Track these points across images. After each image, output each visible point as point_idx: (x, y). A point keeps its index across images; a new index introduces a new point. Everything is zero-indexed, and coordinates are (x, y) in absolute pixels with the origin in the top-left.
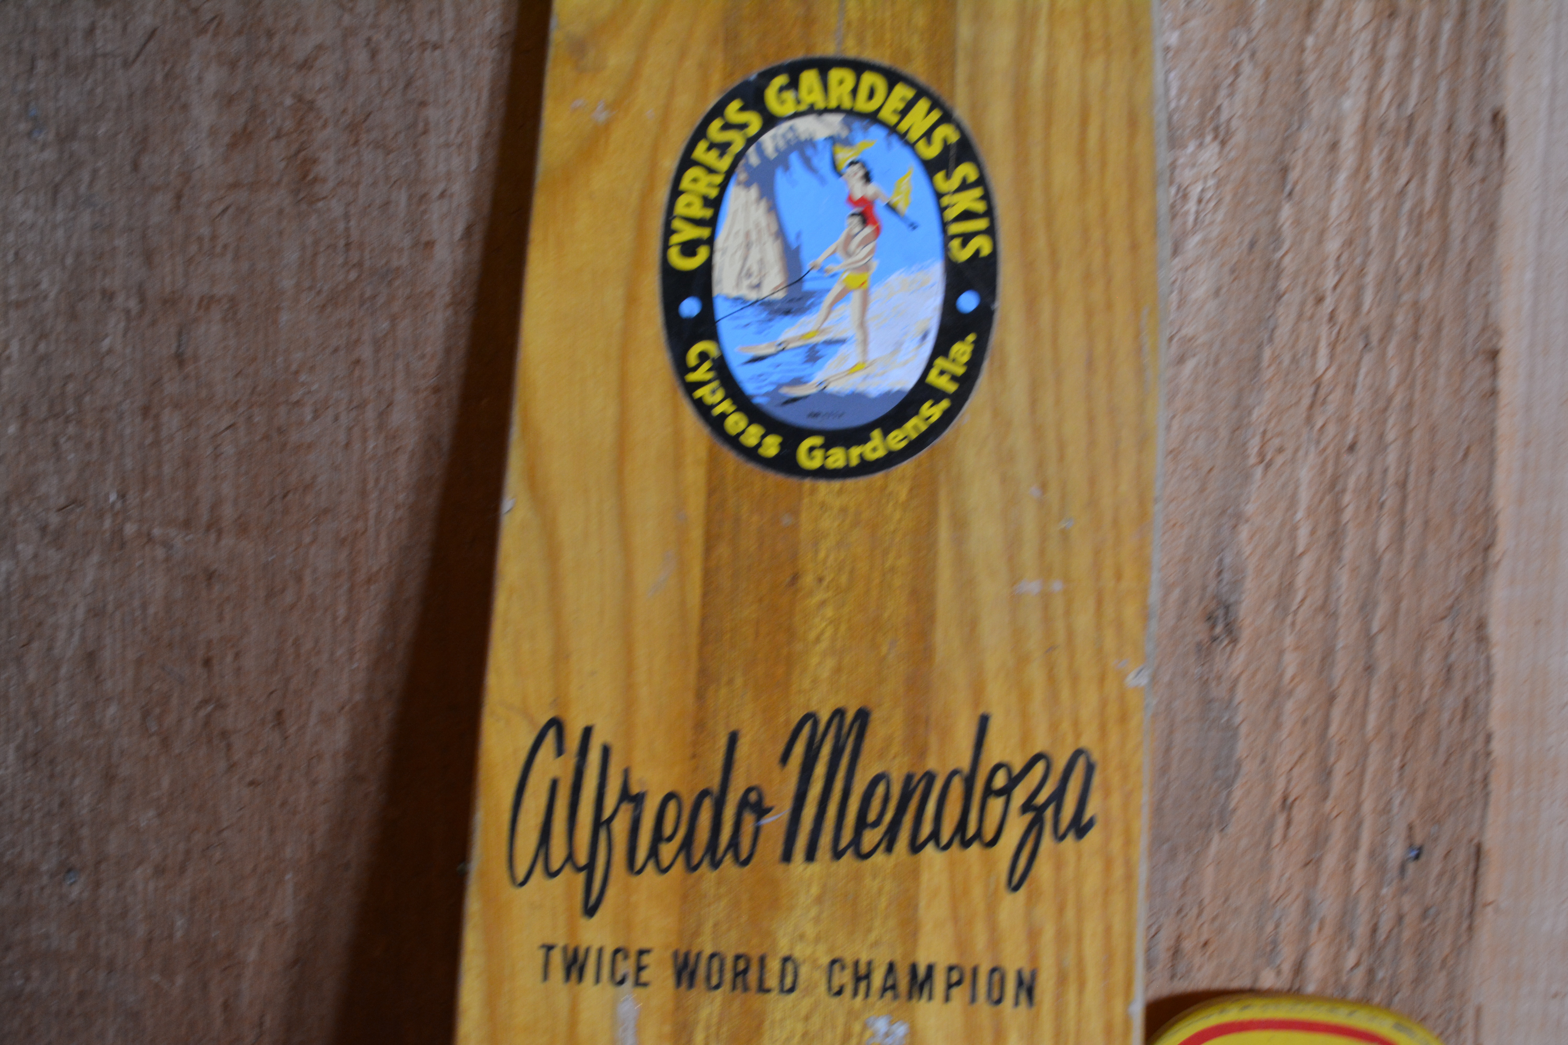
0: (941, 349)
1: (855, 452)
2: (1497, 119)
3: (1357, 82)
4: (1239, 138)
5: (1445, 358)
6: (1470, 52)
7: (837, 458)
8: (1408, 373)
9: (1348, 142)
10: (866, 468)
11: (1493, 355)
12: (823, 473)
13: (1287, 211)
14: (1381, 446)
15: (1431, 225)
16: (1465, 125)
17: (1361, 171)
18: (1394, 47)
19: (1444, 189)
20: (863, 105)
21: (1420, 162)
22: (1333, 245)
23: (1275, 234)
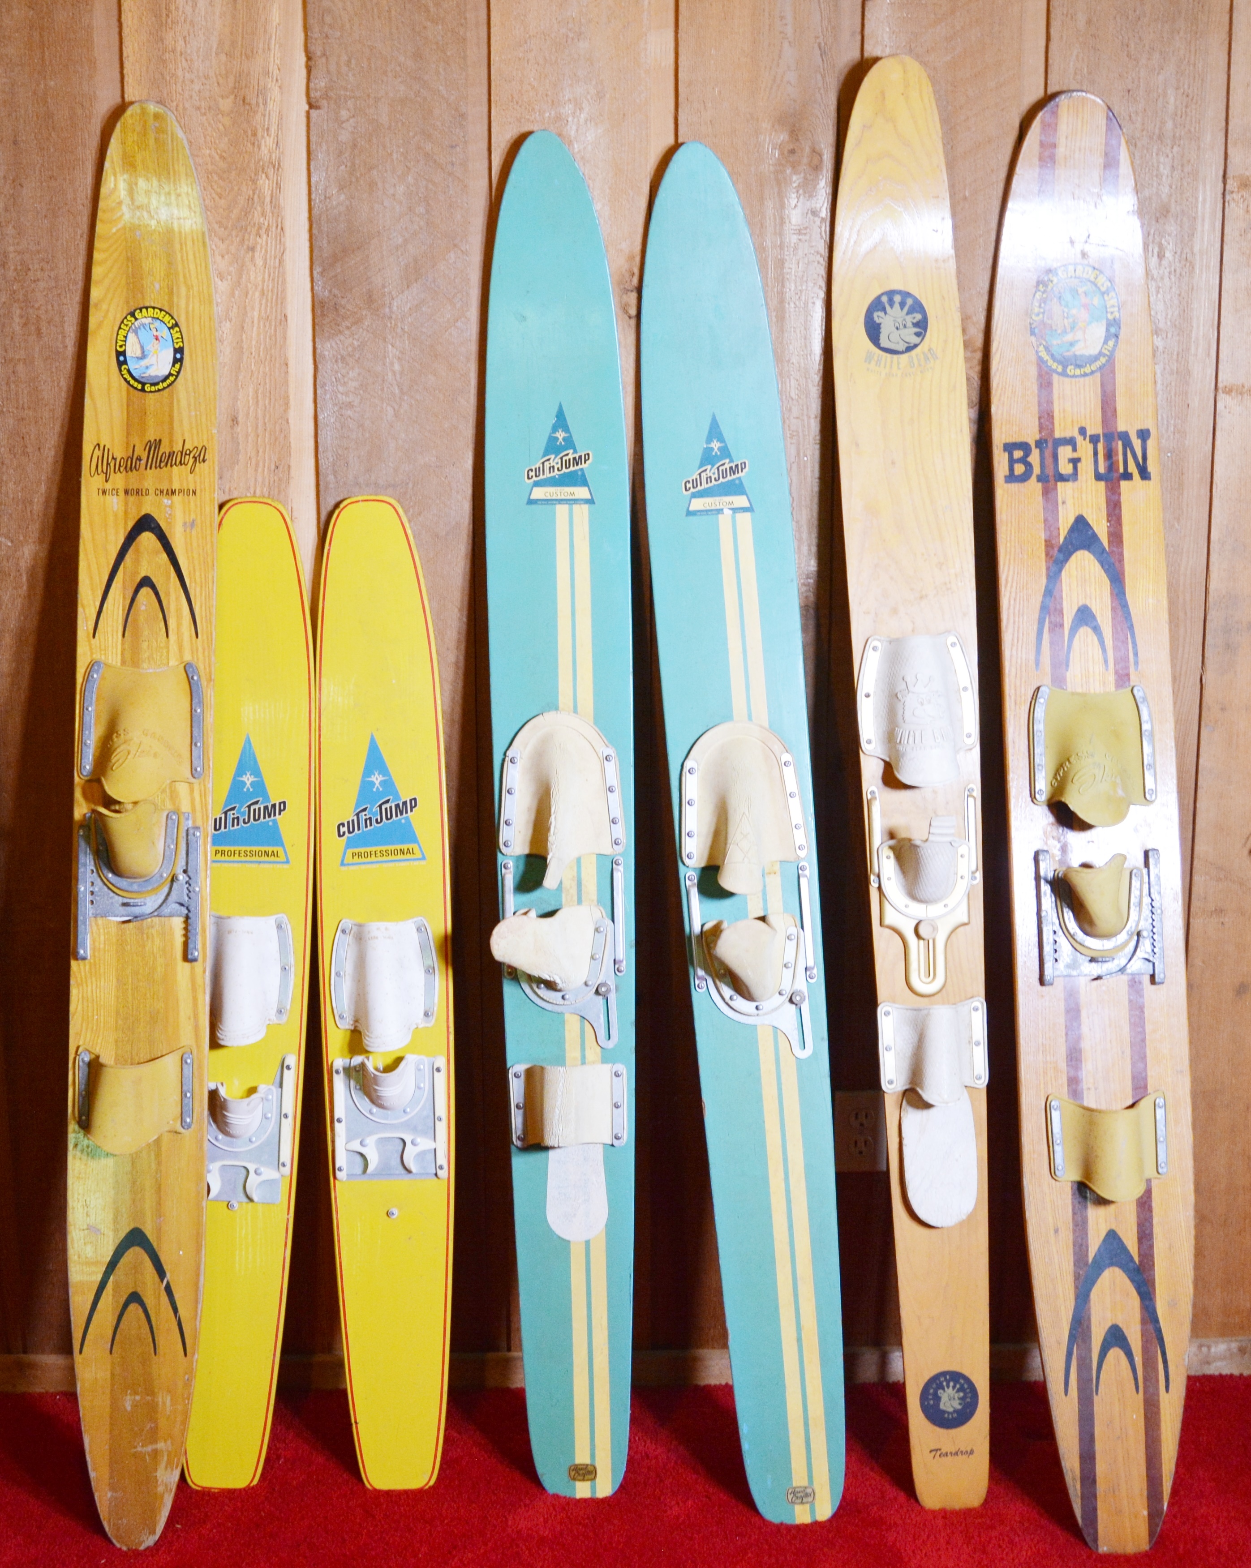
0: (173, 365)
1: (157, 387)
2: (285, 316)
3: (257, 309)
4: (234, 321)
5: (277, 365)
6: (279, 302)
7: (153, 389)
8: (270, 369)
9: (256, 321)
10: (159, 390)
11: (287, 365)
12: (151, 392)
13: (244, 336)
14: (265, 383)
15: (273, 338)
16: (279, 317)
17: (259, 327)
18: (264, 302)
19: (275, 330)
20: (155, 316)
21: (270, 325)
22: (254, 343)
23: (242, 341)
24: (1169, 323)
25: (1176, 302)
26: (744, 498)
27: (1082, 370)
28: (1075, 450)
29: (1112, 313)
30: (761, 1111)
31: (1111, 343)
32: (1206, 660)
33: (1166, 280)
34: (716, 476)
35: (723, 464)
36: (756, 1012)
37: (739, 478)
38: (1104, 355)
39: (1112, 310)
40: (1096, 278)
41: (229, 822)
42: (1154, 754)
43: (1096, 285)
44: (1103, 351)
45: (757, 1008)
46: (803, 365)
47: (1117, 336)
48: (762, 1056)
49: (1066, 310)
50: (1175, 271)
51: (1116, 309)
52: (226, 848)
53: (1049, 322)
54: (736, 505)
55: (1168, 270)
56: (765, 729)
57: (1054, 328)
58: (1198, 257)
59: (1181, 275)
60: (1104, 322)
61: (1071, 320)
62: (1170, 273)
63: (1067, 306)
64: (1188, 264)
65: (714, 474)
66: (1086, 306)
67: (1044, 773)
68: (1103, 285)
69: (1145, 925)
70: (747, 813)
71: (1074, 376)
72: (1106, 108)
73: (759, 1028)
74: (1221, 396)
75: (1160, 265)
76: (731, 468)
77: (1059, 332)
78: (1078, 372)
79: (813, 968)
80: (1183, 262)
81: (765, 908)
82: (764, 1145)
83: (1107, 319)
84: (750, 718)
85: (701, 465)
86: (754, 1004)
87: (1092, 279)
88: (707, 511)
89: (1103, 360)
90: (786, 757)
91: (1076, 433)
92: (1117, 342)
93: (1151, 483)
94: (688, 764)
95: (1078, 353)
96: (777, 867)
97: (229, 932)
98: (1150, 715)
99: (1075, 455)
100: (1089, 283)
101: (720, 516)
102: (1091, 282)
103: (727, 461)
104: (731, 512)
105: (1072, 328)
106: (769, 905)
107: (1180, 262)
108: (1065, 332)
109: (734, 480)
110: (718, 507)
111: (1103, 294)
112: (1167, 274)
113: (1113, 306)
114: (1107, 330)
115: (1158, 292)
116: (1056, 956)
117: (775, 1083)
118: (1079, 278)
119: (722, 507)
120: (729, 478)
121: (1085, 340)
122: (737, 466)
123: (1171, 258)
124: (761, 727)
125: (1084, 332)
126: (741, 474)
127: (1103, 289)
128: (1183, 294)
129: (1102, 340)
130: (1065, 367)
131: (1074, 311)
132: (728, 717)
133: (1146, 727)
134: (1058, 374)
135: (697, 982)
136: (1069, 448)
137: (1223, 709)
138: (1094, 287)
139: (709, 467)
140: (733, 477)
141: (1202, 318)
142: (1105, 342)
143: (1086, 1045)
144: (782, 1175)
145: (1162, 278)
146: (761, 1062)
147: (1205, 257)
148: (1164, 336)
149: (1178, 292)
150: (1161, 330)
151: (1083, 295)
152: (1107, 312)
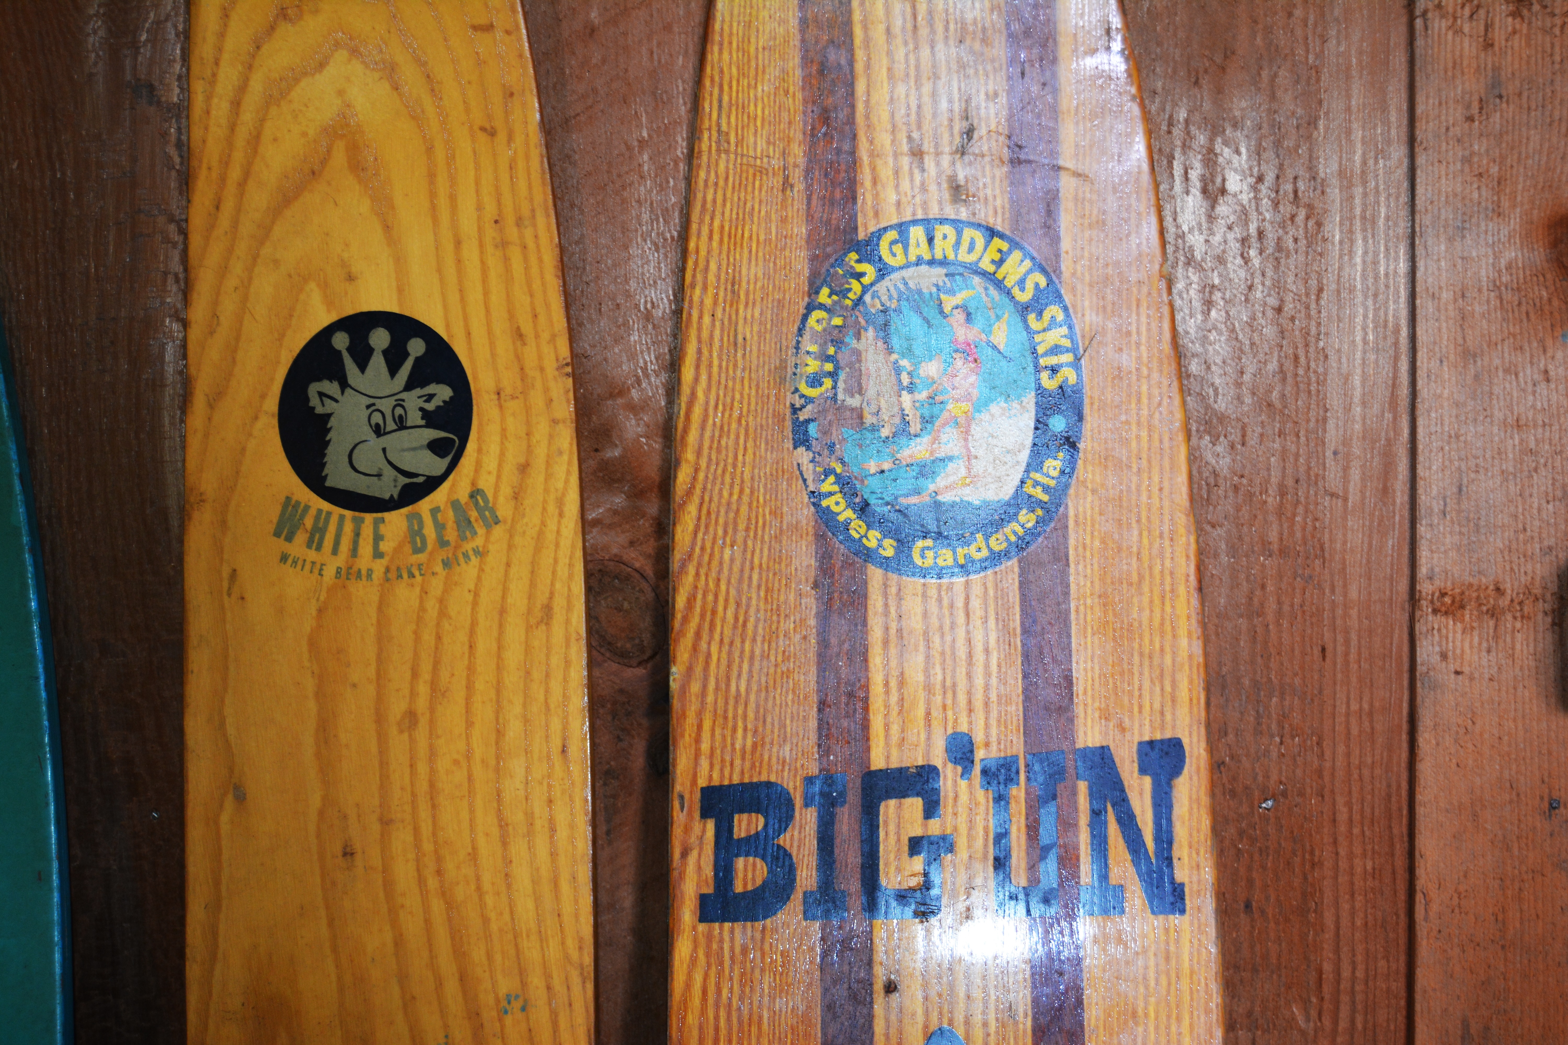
24: (1248, 400)
25: (1269, 331)
27: (960, 552)
28: (931, 809)
29: (1054, 370)
31: (1053, 465)
33: (1235, 263)
38: (1033, 503)
39: (1053, 360)
40: (999, 263)
43: (999, 284)
44: (1029, 489)
47: (1070, 443)
49: (904, 363)
50: (1261, 234)
51: (1067, 358)
53: (854, 402)
55: (1238, 232)
57: (869, 419)
58: (1335, 193)
59: (1279, 247)
60: (1030, 399)
61: (923, 395)
62: (1244, 241)
63: (908, 352)
64: (1302, 214)
66: (968, 352)
68: (1021, 283)
71: (935, 571)
74: (1427, 621)
75: (1211, 218)
77: (885, 432)
78: (946, 557)
80: (1286, 209)
83: (1039, 387)
87: (986, 265)
89: (1027, 518)
91: (938, 758)
92: (1072, 462)
93: (1186, 917)
95: (944, 499)
99: (935, 827)
100: (976, 280)
102: (984, 274)
105: (927, 421)
107: (1276, 204)
108: (903, 430)
111: (1024, 310)
112: (1234, 247)
113: (1056, 350)
114: (1040, 425)
115: (1209, 304)
118: (944, 262)
121: (970, 457)
123: (1245, 198)
125: (966, 433)
127: (1024, 297)
128: (1289, 307)
129: (1024, 456)
130: (903, 545)
131: (931, 369)
134: (885, 563)
136: (914, 805)
138: (993, 292)
141: (1357, 380)
142: (1035, 463)
145: (1221, 260)
147: (1358, 191)
148: (1235, 436)
149: (1273, 301)
150: (1222, 418)
151: (960, 316)
152: (1038, 369)
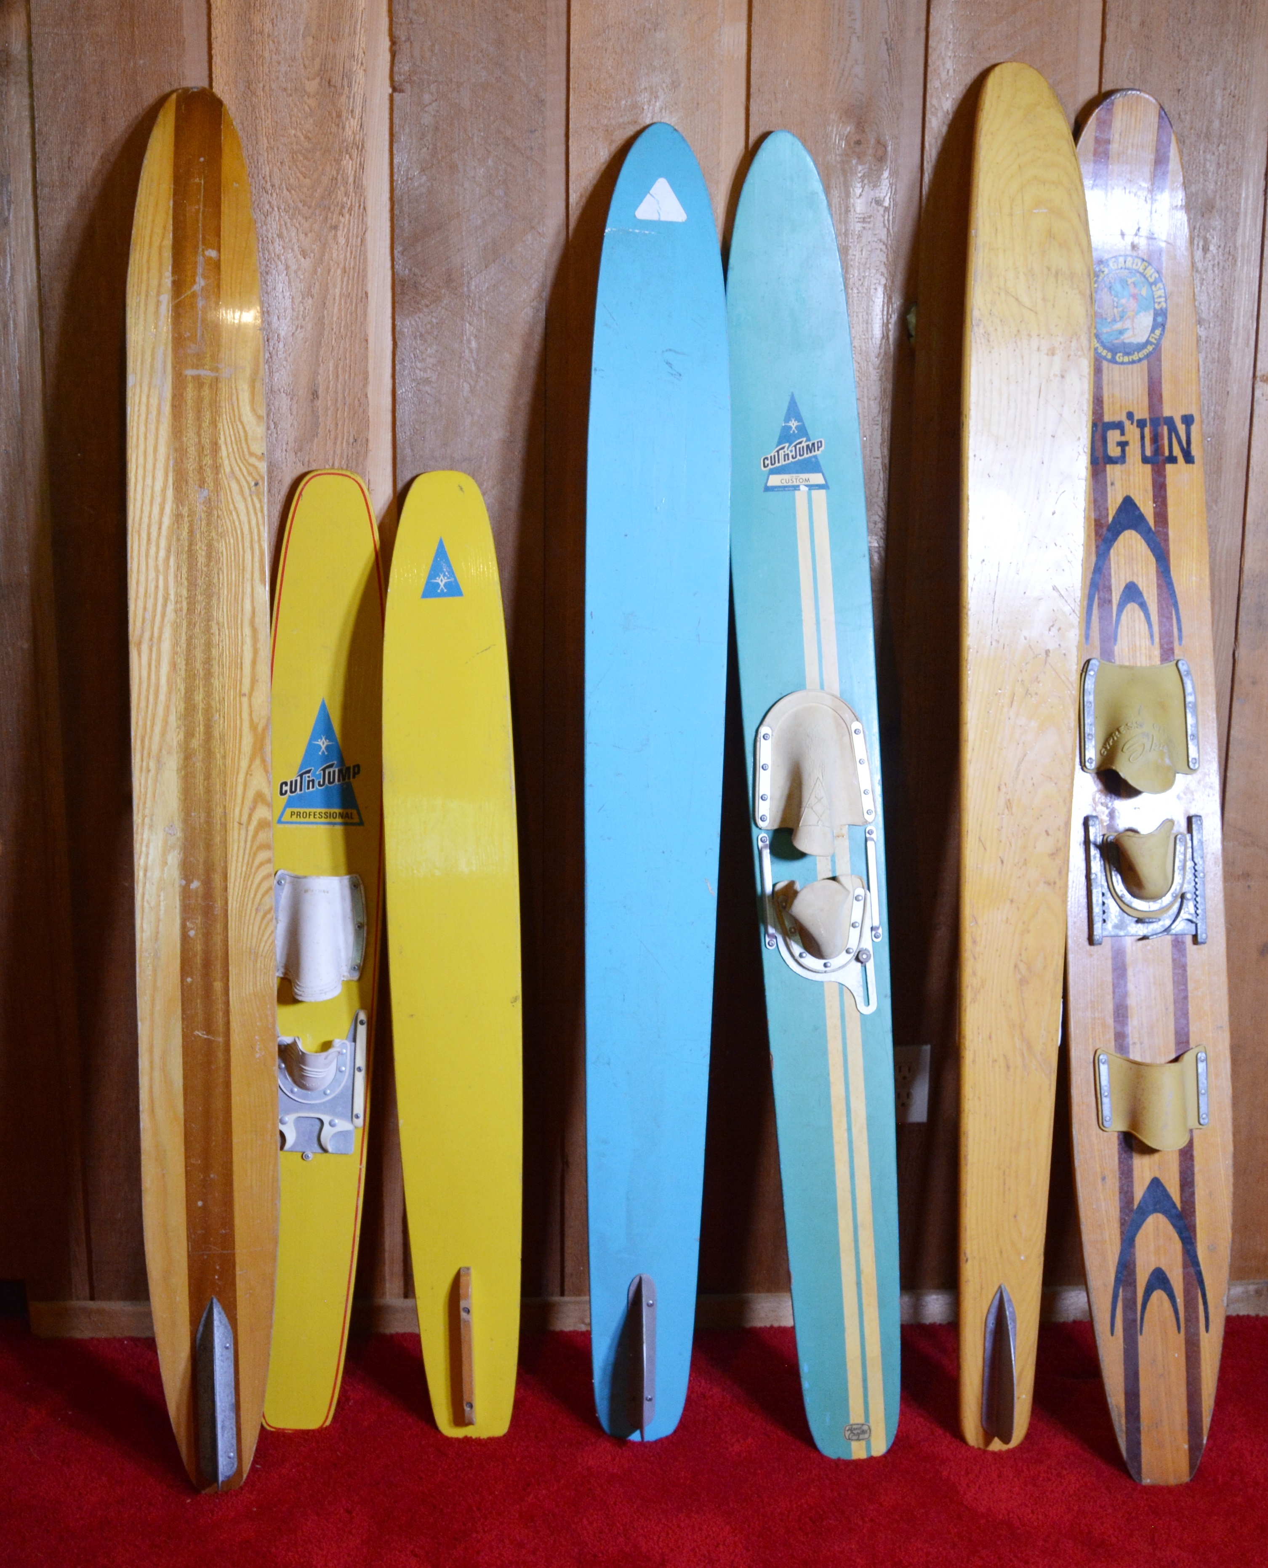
2: (366, 293)
3: (339, 286)
4: (316, 297)
5: (358, 341)
6: (360, 279)
8: (350, 344)
9: (337, 298)
11: (367, 341)
13: (326, 312)
14: (346, 359)
15: (354, 315)
16: (360, 295)
17: (340, 304)
18: (345, 279)
19: (356, 307)
21: (351, 302)
22: (335, 319)
23: (324, 316)
24: (1212, 314)
25: (1219, 293)
26: (820, 475)
27: (1131, 357)
28: (1123, 433)
29: (1159, 303)
30: (826, 1065)
31: (1158, 332)
32: (1239, 636)
33: (1210, 272)
34: (794, 453)
35: (800, 443)
36: (824, 969)
37: (815, 457)
38: (1151, 343)
39: (1159, 300)
40: (1145, 269)
41: (305, 784)
42: (1196, 725)
43: (1145, 277)
44: (1151, 339)
45: (825, 965)
46: (864, 348)
47: (1163, 325)
48: (828, 1011)
49: (1115, 299)
50: (1218, 263)
51: (1163, 299)
52: (302, 810)
53: (1099, 311)
54: (812, 482)
55: (1212, 262)
56: (837, 697)
57: (1104, 316)
58: (1240, 251)
59: (1223, 268)
60: (1152, 312)
61: (1120, 309)
62: (1213, 266)
63: (1116, 296)
64: (1231, 258)
65: (791, 451)
66: (1134, 296)
67: (1093, 743)
68: (1151, 276)
69: (1188, 888)
70: (821, 778)
71: (1122, 363)
72: (1158, 107)
73: (826, 986)
74: (1259, 384)
75: (1204, 258)
76: (808, 446)
77: (1109, 320)
78: (1126, 359)
79: (878, 928)
80: (1226, 256)
81: (833, 869)
82: (828, 1097)
83: (1155, 309)
84: (822, 687)
85: (779, 443)
86: (823, 961)
87: (1141, 270)
88: (785, 487)
89: (1150, 348)
90: (856, 725)
91: (1124, 418)
92: (1163, 330)
93: (1195, 466)
94: (763, 730)
95: (1126, 341)
96: (845, 830)
97: (306, 891)
98: (1193, 688)
99: (1123, 439)
100: (1138, 275)
101: (797, 492)
102: (1140, 273)
103: (804, 439)
104: (807, 489)
105: (1122, 317)
106: (837, 867)
107: (1223, 254)
108: (1114, 321)
109: (810, 458)
110: (795, 484)
111: (1151, 284)
112: (1210, 267)
113: (1160, 297)
114: (1155, 320)
115: (1202, 284)
116: (1105, 916)
117: (840, 1037)
118: (1128, 269)
119: (798, 483)
120: (806, 456)
121: (1133, 329)
122: (813, 444)
123: (1215, 252)
124: (833, 695)
125: (1133, 321)
126: (817, 453)
127: (1151, 280)
128: (1225, 286)
129: (1150, 329)
131: (1123, 301)
132: (800, 686)
133: (1190, 699)
134: (1109, 361)
135: (767, 940)
136: (1118, 432)
137: (1254, 683)
138: (1143, 279)
139: (787, 445)
140: (810, 455)
141: (1242, 309)
142: (1153, 331)
143: (1132, 1002)
144: (844, 1125)
145: (1206, 271)
146: (827, 1017)
147: (1246, 251)
148: (1207, 326)
149: (1221, 284)
150: (1204, 320)
151: (1132, 286)
152: (1154, 302)
